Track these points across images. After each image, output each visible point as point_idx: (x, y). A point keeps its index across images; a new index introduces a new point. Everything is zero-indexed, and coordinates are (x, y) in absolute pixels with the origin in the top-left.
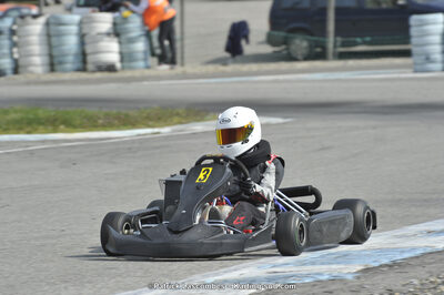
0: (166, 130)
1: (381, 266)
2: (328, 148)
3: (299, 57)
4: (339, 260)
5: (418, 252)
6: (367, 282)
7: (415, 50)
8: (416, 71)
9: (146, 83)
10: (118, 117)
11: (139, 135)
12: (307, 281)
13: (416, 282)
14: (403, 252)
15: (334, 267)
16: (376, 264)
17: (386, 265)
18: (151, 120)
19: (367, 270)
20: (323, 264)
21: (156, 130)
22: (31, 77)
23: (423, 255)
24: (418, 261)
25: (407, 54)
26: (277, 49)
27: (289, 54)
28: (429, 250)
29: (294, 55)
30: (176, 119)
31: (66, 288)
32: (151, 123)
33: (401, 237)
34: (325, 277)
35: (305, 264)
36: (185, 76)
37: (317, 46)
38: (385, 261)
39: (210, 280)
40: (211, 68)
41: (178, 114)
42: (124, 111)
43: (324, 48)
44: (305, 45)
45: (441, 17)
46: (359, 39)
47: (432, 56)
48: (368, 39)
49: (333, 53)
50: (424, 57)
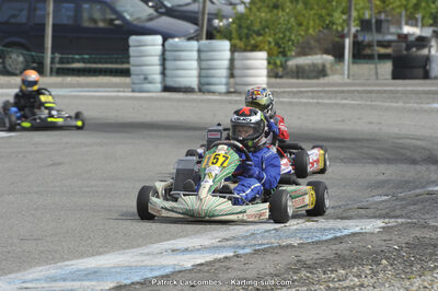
1: (133, 283)
2: (60, 164)
3: (18, 72)
4: (90, 277)
5: (168, 271)
7: (132, 69)
8: (133, 91)
14: (152, 270)
15: (86, 283)
16: (128, 282)
17: (138, 283)
19: (119, 287)
20: (73, 280)
23: (173, 273)
25: (126, 73)
27: (5, 67)
28: (178, 268)
29: (9, 69)
33: (148, 254)
35: (55, 281)
37: (33, 62)
38: (137, 279)
44: (21, 59)
45: (159, 39)
46: (77, 57)
47: (150, 77)
48: (86, 56)
49: (51, 69)
50: (142, 77)
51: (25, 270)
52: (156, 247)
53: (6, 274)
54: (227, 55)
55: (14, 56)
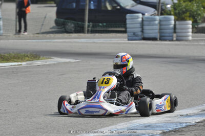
0: (24, 63)
1: (170, 131)
4: (148, 128)
5: (184, 125)
8: (129, 40)
11: (11, 66)
15: (147, 131)
16: (167, 130)
17: (172, 131)
19: (164, 133)
21: (19, 63)
24: (187, 129)
25: (125, 32)
27: (65, 29)
29: (67, 30)
30: (27, 58)
32: (15, 60)
33: (170, 117)
38: (171, 129)
41: (27, 56)
44: (73, 25)
45: (140, 15)
46: (100, 24)
47: (136, 33)
48: (105, 24)
49: (88, 30)
50: (132, 33)
51: (116, 124)
53: (108, 126)
54: (173, 22)
55: (69, 24)
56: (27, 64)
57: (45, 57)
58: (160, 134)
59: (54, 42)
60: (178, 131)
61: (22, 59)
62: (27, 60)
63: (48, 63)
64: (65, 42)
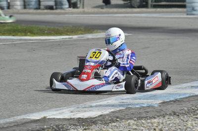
0: (75, 37)
1: (170, 101)
2: (148, 48)
3: (136, 6)
4: (152, 98)
5: (187, 96)
6: (164, 108)
7: (188, 5)
8: (187, 15)
9: (66, 15)
10: (54, 30)
11: (63, 39)
12: (137, 106)
13: (186, 109)
14: (180, 95)
15: (149, 101)
16: (168, 100)
17: (173, 101)
18: (68, 32)
19: (164, 103)
20: (144, 99)
21: (71, 37)
22: (15, 11)
23: (189, 97)
24: (187, 99)
25: (184, 6)
26: (126, 2)
27: (131, 5)
28: (192, 95)
29: (133, 5)
30: (80, 32)
31: (29, 105)
32: (68, 33)
33: (179, 88)
34: (145, 105)
35: (136, 99)
36: (84, 13)
37: (144, 2)
38: (172, 99)
39: (94, 104)
40: (96, 10)
41: (81, 30)
42: (57, 28)
43: (147, 3)
47: (196, 8)
49: (151, 5)
50: (191, 8)
52: (184, 85)
56: (79, 37)
57: (96, 31)
58: (160, 103)
59: (116, 17)
60: (178, 101)
61: (75, 33)
62: (80, 34)
63: (98, 37)
64: (125, 17)
